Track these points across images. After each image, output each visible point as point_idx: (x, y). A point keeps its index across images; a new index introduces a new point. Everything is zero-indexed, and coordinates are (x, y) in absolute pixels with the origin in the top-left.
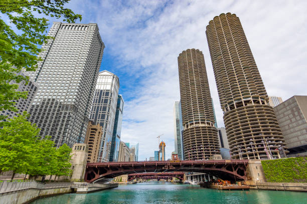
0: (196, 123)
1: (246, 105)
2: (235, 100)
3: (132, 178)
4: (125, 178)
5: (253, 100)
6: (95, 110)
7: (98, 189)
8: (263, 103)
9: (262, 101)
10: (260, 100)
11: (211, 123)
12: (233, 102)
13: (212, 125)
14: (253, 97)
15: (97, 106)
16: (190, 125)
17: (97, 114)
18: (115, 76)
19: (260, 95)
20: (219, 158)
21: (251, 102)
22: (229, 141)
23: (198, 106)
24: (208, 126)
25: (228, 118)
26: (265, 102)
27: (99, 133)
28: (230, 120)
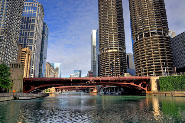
0: (111, 49)
1: (152, 35)
2: (144, 31)
3: (58, 90)
4: (53, 89)
5: (158, 32)
6: (23, 35)
7: (35, 97)
8: (165, 35)
9: (164, 33)
10: (163, 32)
11: (122, 49)
12: (142, 32)
13: (123, 51)
14: (158, 30)
15: (25, 31)
16: (106, 50)
17: (25, 39)
18: (40, 5)
19: (163, 28)
20: (127, 75)
21: (156, 34)
22: (135, 63)
23: (113, 35)
24: (120, 51)
25: (136, 45)
26: (166, 34)
27: (29, 55)
28: (138, 47)
